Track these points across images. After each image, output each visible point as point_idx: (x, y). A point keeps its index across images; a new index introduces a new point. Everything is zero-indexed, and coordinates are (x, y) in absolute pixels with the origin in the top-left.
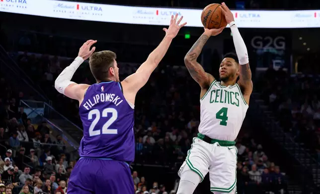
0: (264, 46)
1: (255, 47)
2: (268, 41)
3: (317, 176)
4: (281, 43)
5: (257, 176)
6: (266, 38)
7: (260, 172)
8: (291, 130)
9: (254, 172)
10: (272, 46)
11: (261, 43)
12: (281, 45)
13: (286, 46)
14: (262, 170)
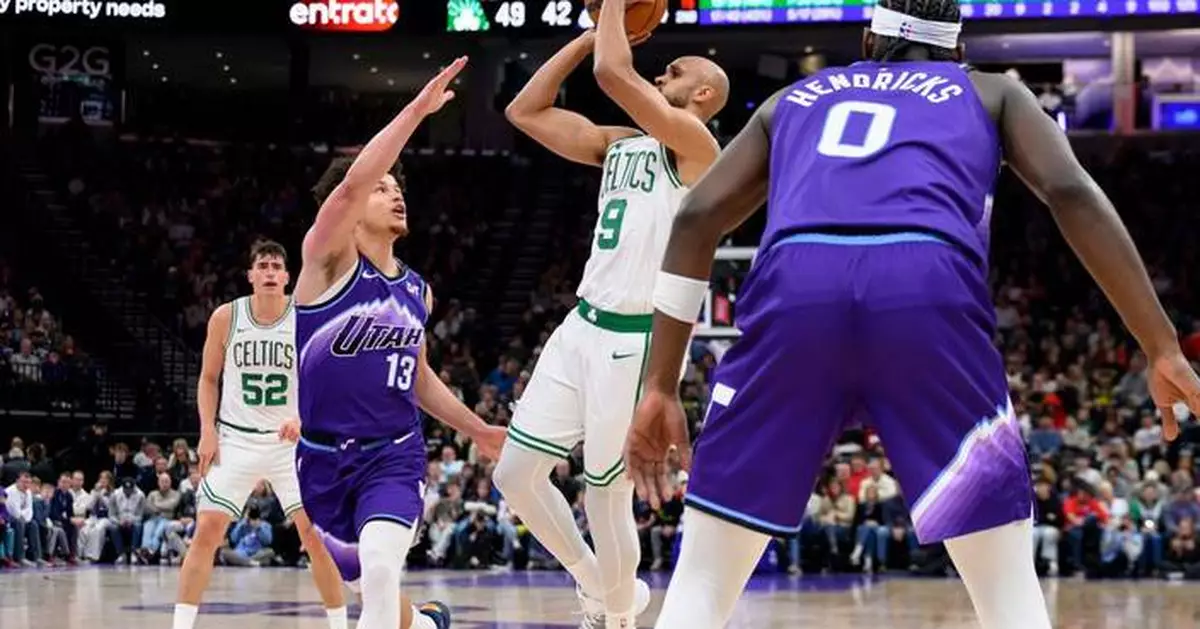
0: (59, 65)
1: (36, 66)
2: (69, 56)
3: (173, 367)
4: (99, 61)
5: (31, 365)
6: (65, 49)
7: (38, 355)
8: (113, 261)
9: (27, 357)
10: (79, 66)
11: (53, 60)
12: (101, 67)
13: (111, 70)
14: (43, 352)
